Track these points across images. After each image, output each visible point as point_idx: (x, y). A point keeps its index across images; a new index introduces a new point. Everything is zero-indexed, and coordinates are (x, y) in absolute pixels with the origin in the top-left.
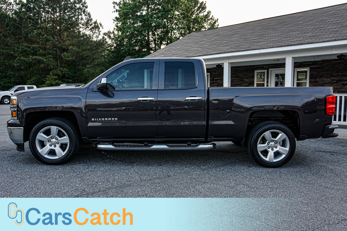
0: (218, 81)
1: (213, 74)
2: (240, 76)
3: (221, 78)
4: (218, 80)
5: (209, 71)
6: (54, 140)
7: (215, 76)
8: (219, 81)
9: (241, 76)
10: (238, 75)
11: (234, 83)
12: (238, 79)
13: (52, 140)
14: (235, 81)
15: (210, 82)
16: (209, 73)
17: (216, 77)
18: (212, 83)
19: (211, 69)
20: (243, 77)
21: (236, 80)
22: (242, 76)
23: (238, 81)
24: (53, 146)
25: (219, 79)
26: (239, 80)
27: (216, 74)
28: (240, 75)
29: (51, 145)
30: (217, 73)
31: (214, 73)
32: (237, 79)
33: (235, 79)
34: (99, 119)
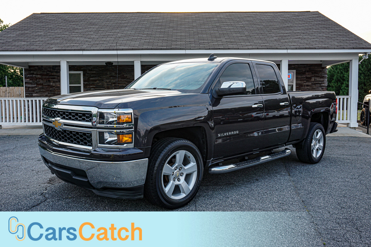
0: (96, 82)
1: (88, 73)
2: (127, 76)
3: (100, 78)
4: (96, 80)
5: (82, 69)
7: (92, 76)
8: (98, 81)
9: (128, 77)
10: (125, 75)
11: (120, 85)
12: (125, 80)
13: (176, 171)
14: (120, 82)
15: (84, 84)
16: (82, 72)
17: (92, 77)
18: (87, 84)
19: (84, 67)
20: (131, 78)
21: (122, 82)
22: (130, 77)
23: (125, 82)
24: (176, 180)
25: (98, 80)
26: (125, 81)
27: (93, 73)
28: (126, 75)
29: (174, 179)
30: (95, 72)
31: (90, 72)
32: (123, 80)
33: (121, 80)
34: (224, 134)
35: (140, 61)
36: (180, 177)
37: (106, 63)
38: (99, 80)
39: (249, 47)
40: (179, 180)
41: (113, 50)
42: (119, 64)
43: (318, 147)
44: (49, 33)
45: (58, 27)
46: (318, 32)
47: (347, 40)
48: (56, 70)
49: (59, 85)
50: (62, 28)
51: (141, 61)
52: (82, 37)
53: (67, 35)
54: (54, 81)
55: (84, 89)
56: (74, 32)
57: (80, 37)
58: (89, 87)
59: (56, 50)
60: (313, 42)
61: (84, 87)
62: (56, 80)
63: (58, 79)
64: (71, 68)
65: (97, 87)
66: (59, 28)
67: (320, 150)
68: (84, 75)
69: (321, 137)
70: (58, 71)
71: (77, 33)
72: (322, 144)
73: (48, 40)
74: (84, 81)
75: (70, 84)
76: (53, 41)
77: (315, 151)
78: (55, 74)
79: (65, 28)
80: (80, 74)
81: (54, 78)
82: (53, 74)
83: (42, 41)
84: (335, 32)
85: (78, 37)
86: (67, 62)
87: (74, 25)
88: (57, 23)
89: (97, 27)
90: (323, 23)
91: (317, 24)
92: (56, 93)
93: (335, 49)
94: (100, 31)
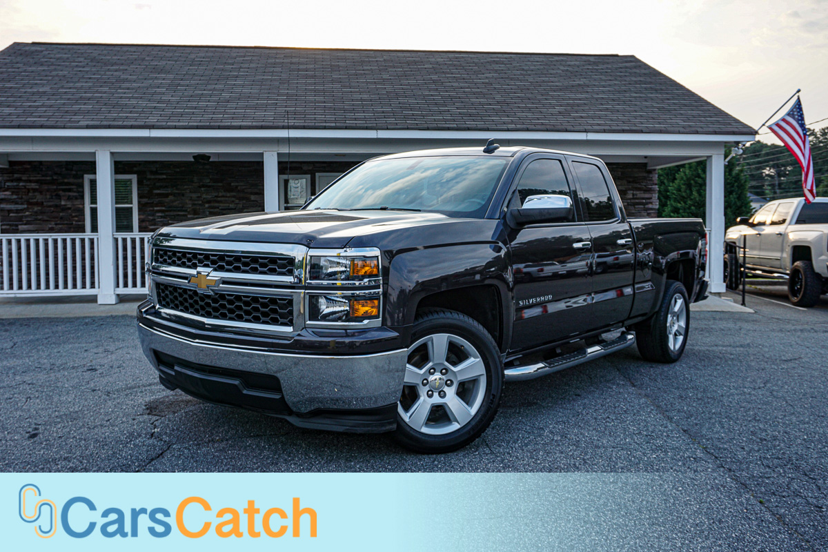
0: (167, 200)
1: (150, 179)
2: (237, 187)
3: (177, 189)
4: (167, 195)
5: (135, 169)
6: (437, 376)
7: (158, 184)
8: (171, 198)
9: (239, 188)
10: (232, 184)
11: (221, 205)
12: (234, 194)
13: (431, 376)
14: (222, 199)
15: (139, 202)
16: (136, 176)
17: (158, 188)
18: (147, 203)
19: (140, 164)
20: (246, 191)
21: (227, 199)
22: (244, 187)
23: (233, 199)
24: (436, 394)
25: (171, 194)
26: (234, 197)
27: (159, 179)
28: (237, 184)
29: (430, 393)
30: (165, 177)
31: (153, 177)
32: (228, 195)
33: (224, 194)
34: (529, 302)
35: (276, 153)
36: (446, 389)
37: (194, 157)
38: (174, 195)
39: (511, 126)
40: (442, 394)
41: (219, 129)
42: (220, 160)
43: (677, 330)
44: (62, 87)
45: (80, 75)
46: (640, 97)
47: (700, 116)
48: (74, 172)
49: (81, 206)
50: (90, 78)
51: (278, 154)
52: (141, 98)
53: (105, 93)
54: (69, 196)
55: (139, 215)
56: (120, 88)
57: (136, 98)
58: (150, 210)
59: (88, 127)
60: (635, 117)
61: (140, 210)
62: (75, 194)
63: (78, 192)
64: (120, 166)
65: (171, 211)
66: (83, 78)
67: (680, 334)
68: (140, 183)
69: (682, 310)
70: (79, 173)
71: (128, 89)
72: (683, 324)
73: (64, 104)
74: (140, 196)
75: (117, 203)
76: (76, 107)
77: (671, 337)
78: (71, 180)
79: (98, 79)
80: (130, 181)
81: (70, 190)
82: (66, 181)
83: (51, 106)
84: (674, 99)
85: (133, 97)
86: (112, 154)
87: (116, 71)
88: (77, 66)
89: (171, 76)
90: (649, 80)
91: (636, 82)
92: (74, 222)
93: (679, 133)
94: (179, 85)
